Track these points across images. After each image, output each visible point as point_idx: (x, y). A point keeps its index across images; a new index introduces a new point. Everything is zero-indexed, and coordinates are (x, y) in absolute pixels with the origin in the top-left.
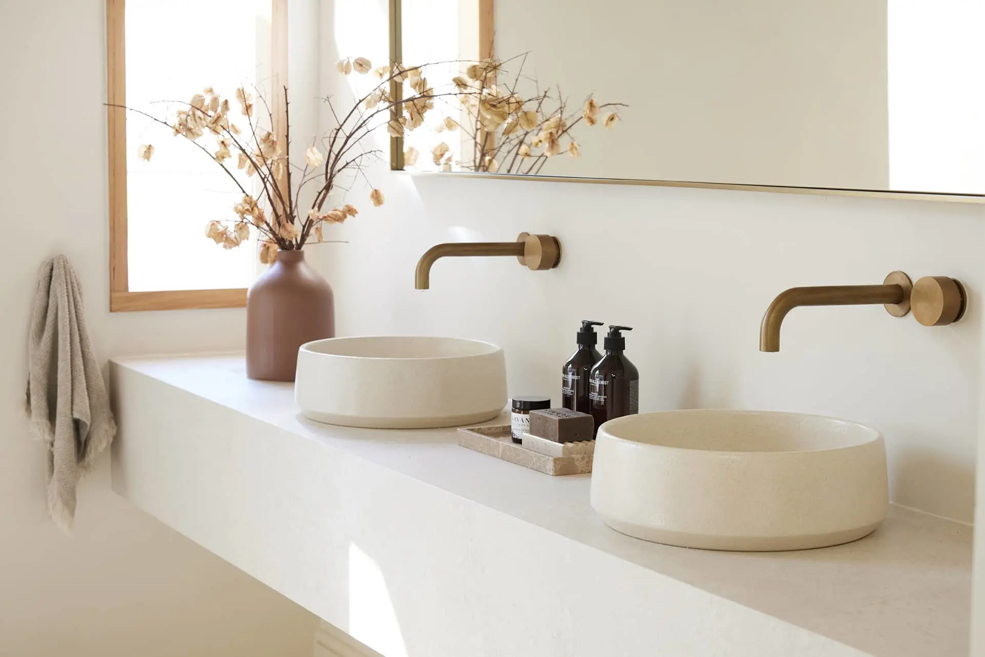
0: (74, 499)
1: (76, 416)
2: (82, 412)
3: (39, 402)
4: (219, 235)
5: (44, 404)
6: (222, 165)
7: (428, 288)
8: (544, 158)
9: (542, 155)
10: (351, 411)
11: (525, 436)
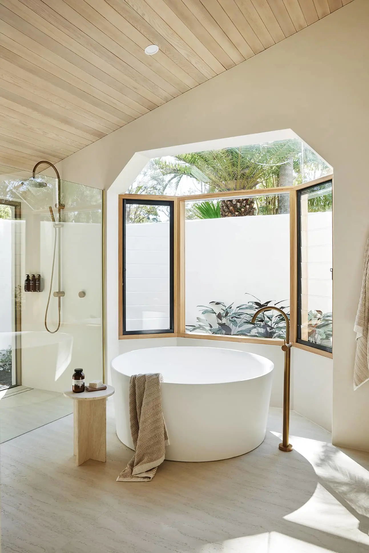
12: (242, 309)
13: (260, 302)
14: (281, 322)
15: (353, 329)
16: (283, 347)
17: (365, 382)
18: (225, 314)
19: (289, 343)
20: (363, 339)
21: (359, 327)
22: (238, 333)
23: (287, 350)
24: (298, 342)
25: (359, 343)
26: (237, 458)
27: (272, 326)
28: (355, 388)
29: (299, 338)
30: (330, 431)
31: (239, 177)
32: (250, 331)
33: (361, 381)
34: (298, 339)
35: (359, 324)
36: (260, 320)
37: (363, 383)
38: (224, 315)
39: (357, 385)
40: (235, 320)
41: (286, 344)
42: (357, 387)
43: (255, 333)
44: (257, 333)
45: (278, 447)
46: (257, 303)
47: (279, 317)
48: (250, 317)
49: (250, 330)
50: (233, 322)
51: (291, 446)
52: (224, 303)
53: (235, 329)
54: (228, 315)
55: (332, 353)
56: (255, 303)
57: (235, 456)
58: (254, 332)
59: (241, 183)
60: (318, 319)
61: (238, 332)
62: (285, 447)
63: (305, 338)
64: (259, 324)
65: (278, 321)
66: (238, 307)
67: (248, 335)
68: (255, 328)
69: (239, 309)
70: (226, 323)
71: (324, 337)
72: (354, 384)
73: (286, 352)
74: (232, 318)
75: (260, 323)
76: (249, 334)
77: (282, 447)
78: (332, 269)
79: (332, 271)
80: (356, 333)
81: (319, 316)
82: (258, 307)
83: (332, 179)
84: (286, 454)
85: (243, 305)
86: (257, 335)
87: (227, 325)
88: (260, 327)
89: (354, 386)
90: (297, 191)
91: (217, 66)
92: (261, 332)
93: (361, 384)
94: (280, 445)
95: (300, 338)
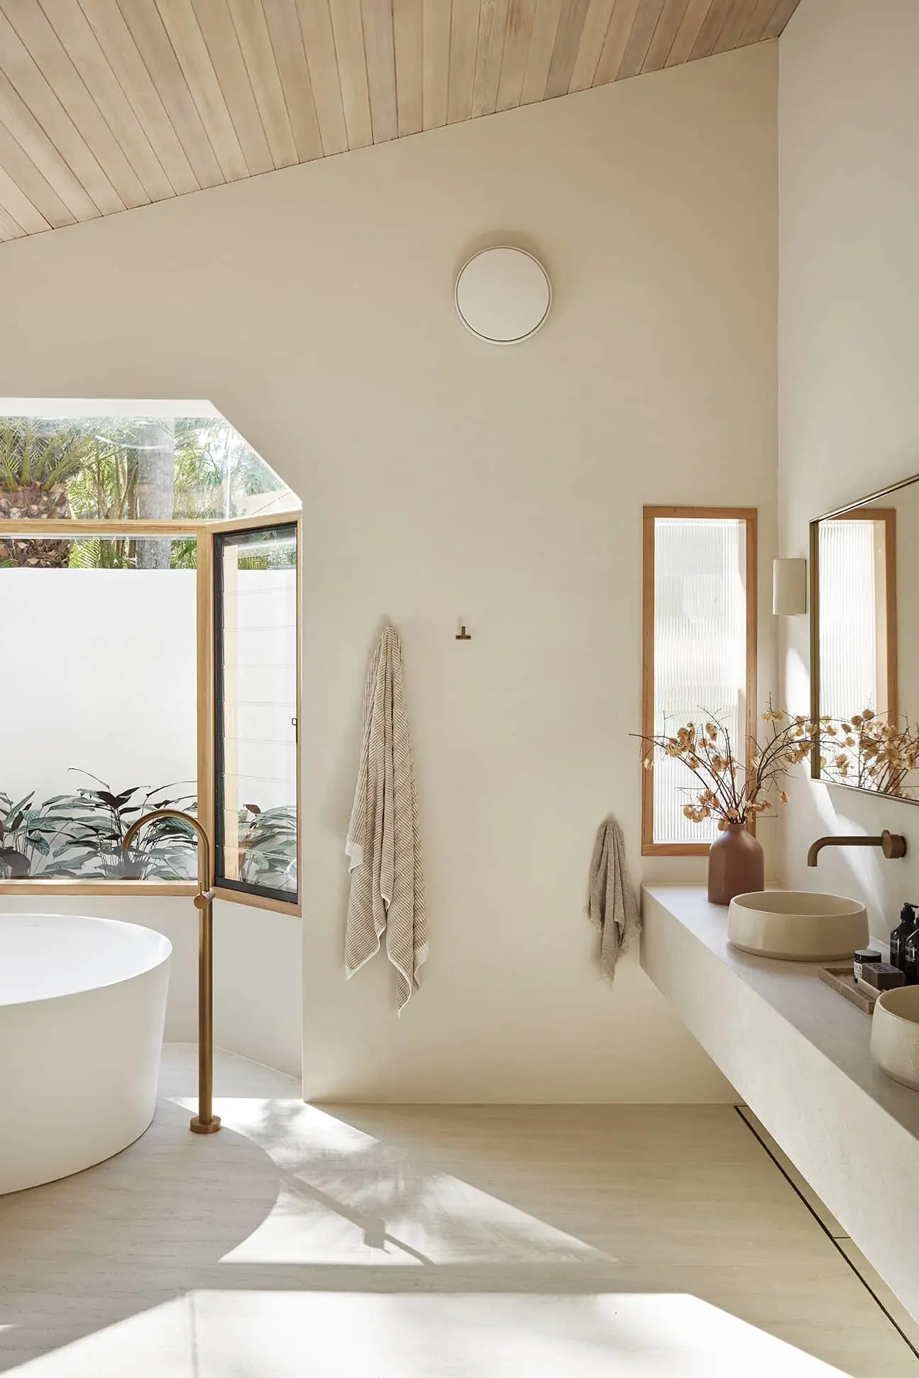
0: (614, 971)
1: (616, 920)
2: (619, 918)
3: (596, 910)
4: (690, 814)
5: (598, 910)
6: (695, 772)
7: (816, 866)
8: (906, 771)
9: (905, 768)
10: (759, 946)
11: (860, 979)
12: (57, 807)
13: (108, 791)
14: (161, 839)
15: (344, 851)
16: (198, 901)
17: (368, 958)
18: (12, 823)
19: (209, 891)
20: (363, 872)
21: (356, 845)
22: (48, 871)
23: (205, 906)
24: (217, 884)
25: (356, 881)
26: (98, 1167)
27: (141, 849)
28: (349, 974)
29: (220, 874)
30: (297, 1077)
31: (29, 448)
32: (81, 864)
33: (359, 958)
34: (217, 878)
35: (356, 839)
36: (110, 834)
37: (365, 962)
38: (10, 825)
39: (352, 968)
40: (42, 839)
41: (203, 892)
42: (354, 972)
43: (96, 868)
44: (99, 867)
45: (189, 1126)
46: (102, 795)
47: (155, 826)
48: (83, 828)
49: (79, 862)
50: (36, 844)
51: (218, 1119)
52: (5, 794)
53: (39, 861)
54: (20, 826)
55: (297, 903)
56: (98, 793)
57: (94, 1164)
58: (91, 865)
59: (35, 464)
60: (250, 824)
61: (48, 867)
62: (205, 1124)
63: (233, 874)
64: (105, 844)
65: (156, 835)
66: (48, 804)
67: (78, 874)
68: (94, 854)
69: (51, 808)
70: (14, 846)
71: (266, 866)
72: (346, 967)
73: (202, 910)
74: (30, 832)
75: (108, 841)
76: (77, 872)
77: (197, 1124)
78: (297, 720)
79: (297, 725)
80: (350, 858)
81: (251, 817)
82: (103, 801)
83: (297, 522)
84: (211, 1137)
85: (61, 797)
86: (103, 871)
87: (16, 852)
88: (106, 851)
89: (347, 967)
90: (214, 535)
91: (29, 217)
92: (111, 866)
93: (361, 965)
94: (192, 1121)
95: (222, 876)
